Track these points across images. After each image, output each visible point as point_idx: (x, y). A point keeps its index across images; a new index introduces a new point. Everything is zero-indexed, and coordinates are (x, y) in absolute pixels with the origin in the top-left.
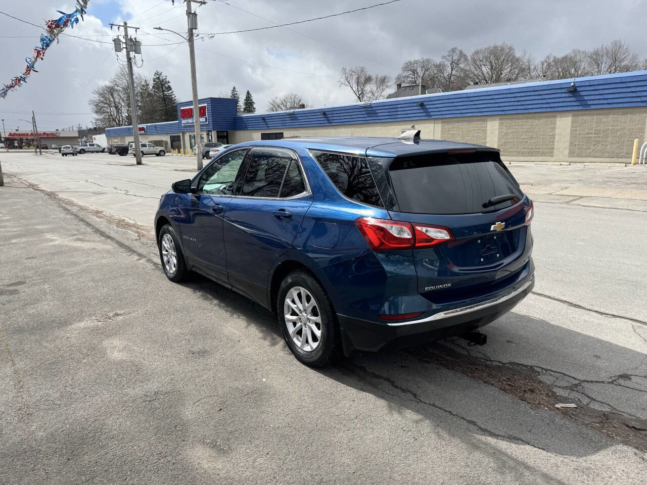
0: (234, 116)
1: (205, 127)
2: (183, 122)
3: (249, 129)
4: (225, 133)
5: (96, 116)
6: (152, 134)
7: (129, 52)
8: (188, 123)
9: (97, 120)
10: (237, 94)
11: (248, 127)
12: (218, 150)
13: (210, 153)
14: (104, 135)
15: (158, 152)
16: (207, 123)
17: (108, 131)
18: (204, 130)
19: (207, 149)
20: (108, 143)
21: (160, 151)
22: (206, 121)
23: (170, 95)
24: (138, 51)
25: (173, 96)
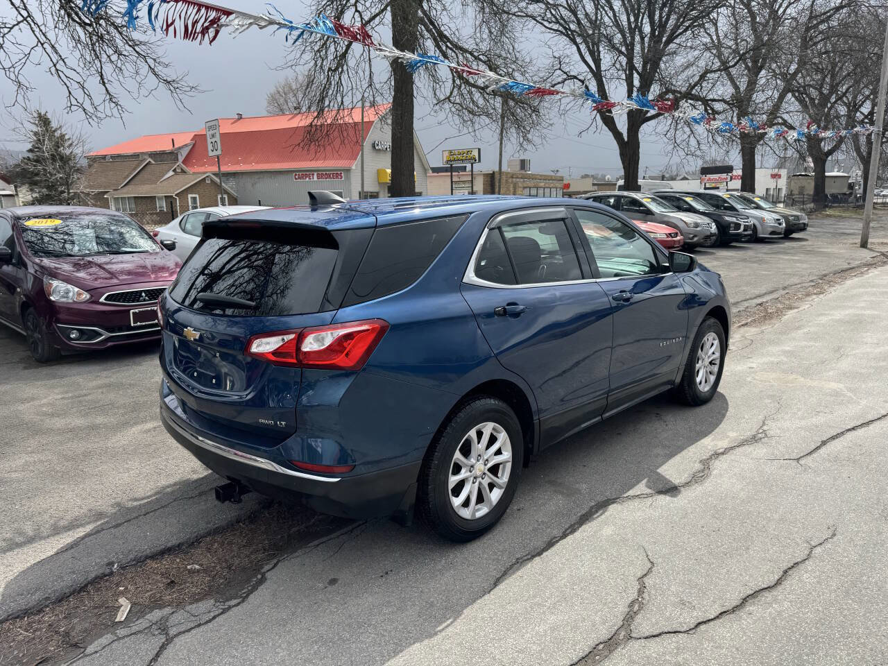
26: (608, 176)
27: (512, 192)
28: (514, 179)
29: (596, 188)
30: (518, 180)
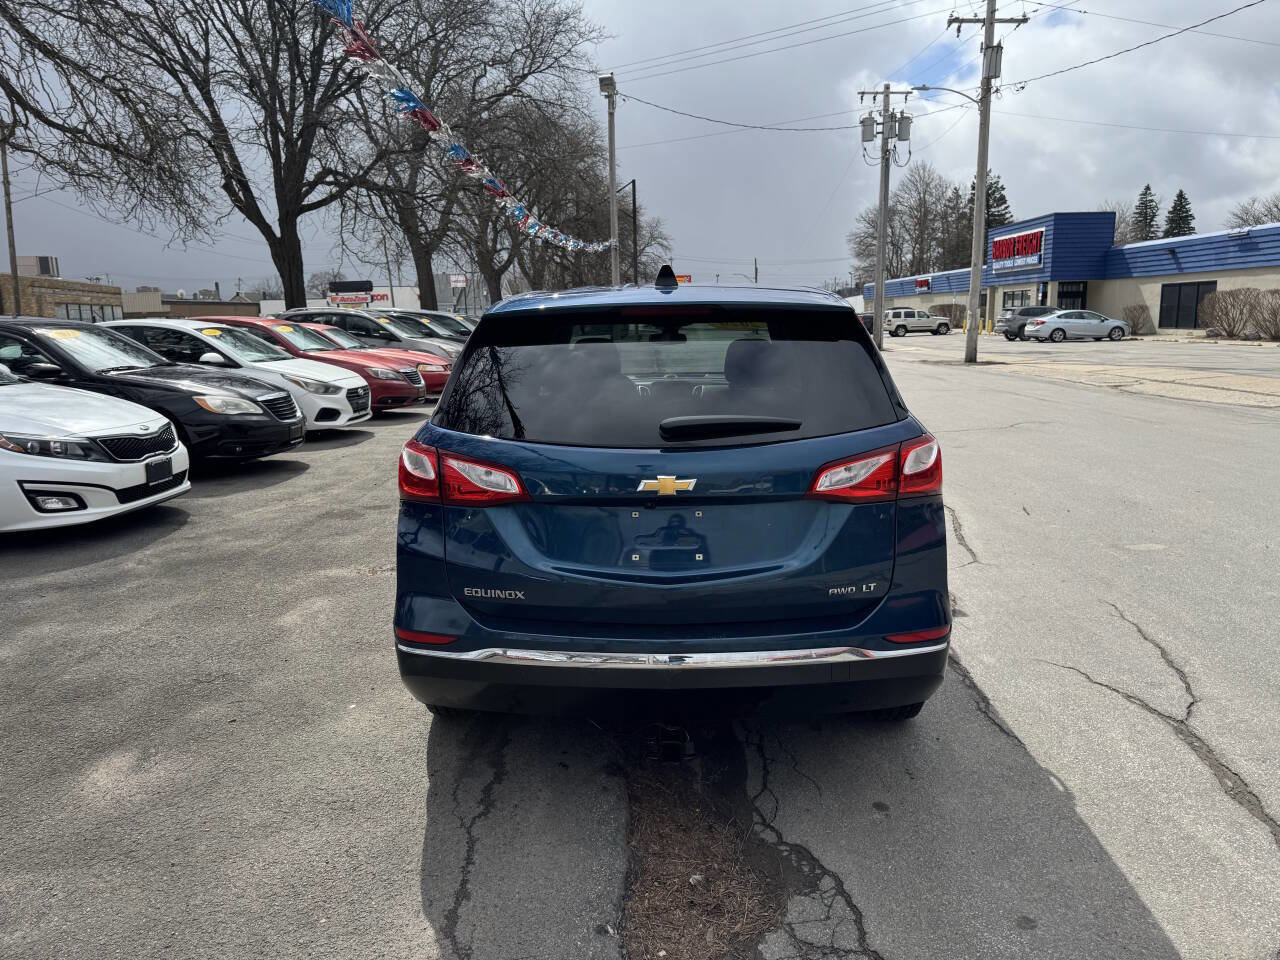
0: (1106, 250)
1: (1036, 276)
2: (994, 267)
3: (1135, 275)
4: (1082, 285)
5: (856, 262)
6: (940, 293)
7: (887, 139)
8: (1005, 268)
9: (857, 269)
10: (1152, 201)
11: (1133, 270)
12: (1043, 323)
13: (1026, 328)
14: (861, 296)
15: (935, 327)
16: (1042, 266)
17: (869, 289)
18: (1032, 280)
19: (1021, 320)
20: (866, 309)
21: (940, 325)
22: (1040, 262)
23: (1004, 215)
24: (903, 136)
25: (1008, 216)
26: (181, 291)
27: (35, 312)
28: (36, 290)
29: (167, 308)
30: (43, 290)
